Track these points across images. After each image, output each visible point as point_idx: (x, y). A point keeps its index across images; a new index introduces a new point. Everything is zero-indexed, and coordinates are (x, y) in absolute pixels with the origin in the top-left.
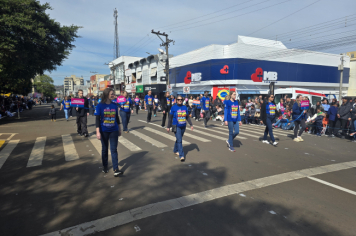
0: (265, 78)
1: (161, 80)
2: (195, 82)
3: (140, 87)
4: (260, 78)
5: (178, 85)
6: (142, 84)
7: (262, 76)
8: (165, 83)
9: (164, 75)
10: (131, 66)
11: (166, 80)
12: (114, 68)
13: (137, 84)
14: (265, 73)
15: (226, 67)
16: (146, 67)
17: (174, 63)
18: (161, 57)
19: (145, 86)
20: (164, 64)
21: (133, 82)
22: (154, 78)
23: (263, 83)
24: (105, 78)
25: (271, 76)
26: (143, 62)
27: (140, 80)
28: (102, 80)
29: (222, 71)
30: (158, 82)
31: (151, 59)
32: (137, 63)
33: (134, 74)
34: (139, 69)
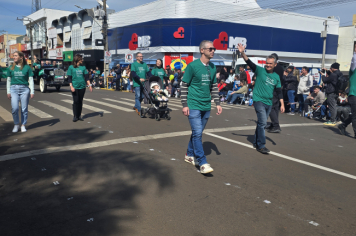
0: (231, 46)
1: (97, 44)
2: (143, 48)
3: (69, 53)
4: (224, 45)
5: (120, 52)
6: (71, 49)
7: (227, 42)
8: (102, 48)
9: (101, 37)
10: (55, 23)
11: (103, 44)
12: (31, 26)
13: (64, 49)
14: (231, 38)
15: (181, 29)
16: (76, 26)
17: (114, 22)
18: (96, 13)
19: (75, 52)
20: (100, 23)
21: (59, 46)
22: (87, 41)
23: (228, 52)
24: (19, 40)
25: (238, 42)
26: (73, 17)
27: (68, 44)
28: (14, 42)
29: (177, 35)
30: (93, 47)
31: (84, 15)
32: (64, 20)
33: (61, 36)
34: (67, 28)
